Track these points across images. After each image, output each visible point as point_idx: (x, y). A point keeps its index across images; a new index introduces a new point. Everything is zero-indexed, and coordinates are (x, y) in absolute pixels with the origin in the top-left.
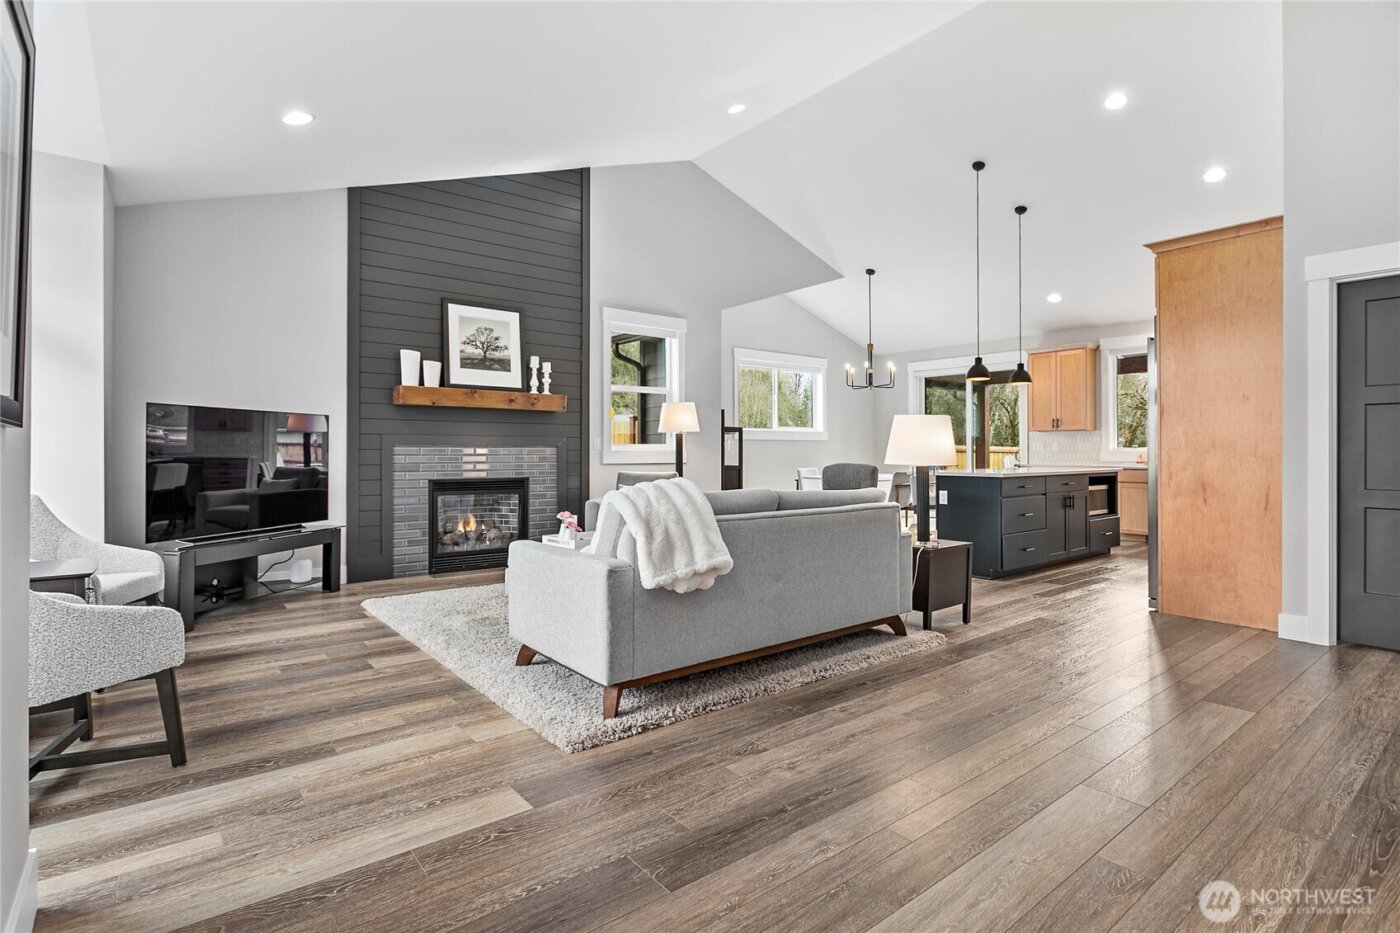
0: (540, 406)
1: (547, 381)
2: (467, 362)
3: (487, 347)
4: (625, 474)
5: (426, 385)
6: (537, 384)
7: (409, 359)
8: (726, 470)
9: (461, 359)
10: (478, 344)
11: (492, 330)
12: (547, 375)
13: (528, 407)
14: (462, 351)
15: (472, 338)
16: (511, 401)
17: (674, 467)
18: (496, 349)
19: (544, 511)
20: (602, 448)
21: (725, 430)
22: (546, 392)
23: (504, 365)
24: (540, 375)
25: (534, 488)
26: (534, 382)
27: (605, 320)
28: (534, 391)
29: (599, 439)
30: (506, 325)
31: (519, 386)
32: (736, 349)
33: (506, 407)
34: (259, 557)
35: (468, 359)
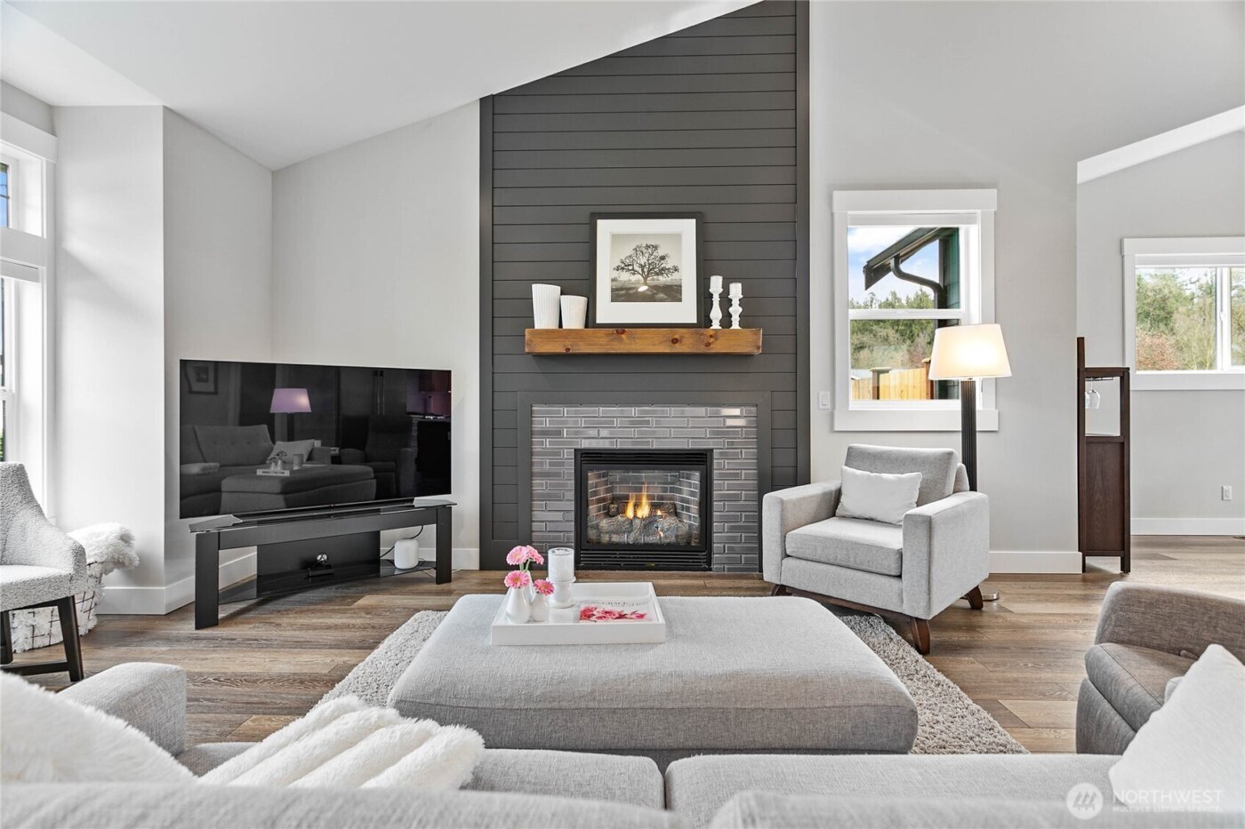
0: (718, 347)
1: (736, 310)
2: (622, 294)
3: (648, 272)
4: (857, 449)
5: (564, 327)
6: (720, 316)
7: (544, 297)
8: (1087, 444)
9: (613, 290)
10: (636, 268)
11: (656, 247)
12: (735, 302)
13: (702, 349)
14: (613, 280)
15: (628, 261)
16: (675, 341)
17: (959, 438)
18: (662, 271)
19: (736, 498)
20: (834, 407)
21: (1085, 374)
22: (735, 325)
23: (673, 293)
24: (726, 302)
25: (719, 465)
26: (716, 314)
27: (836, 211)
28: (716, 325)
29: (829, 393)
30: (677, 237)
31: (694, 320)
32: (1126, 241)
33: (667, 350)
34: (381, 532)
35: (621, 289)
